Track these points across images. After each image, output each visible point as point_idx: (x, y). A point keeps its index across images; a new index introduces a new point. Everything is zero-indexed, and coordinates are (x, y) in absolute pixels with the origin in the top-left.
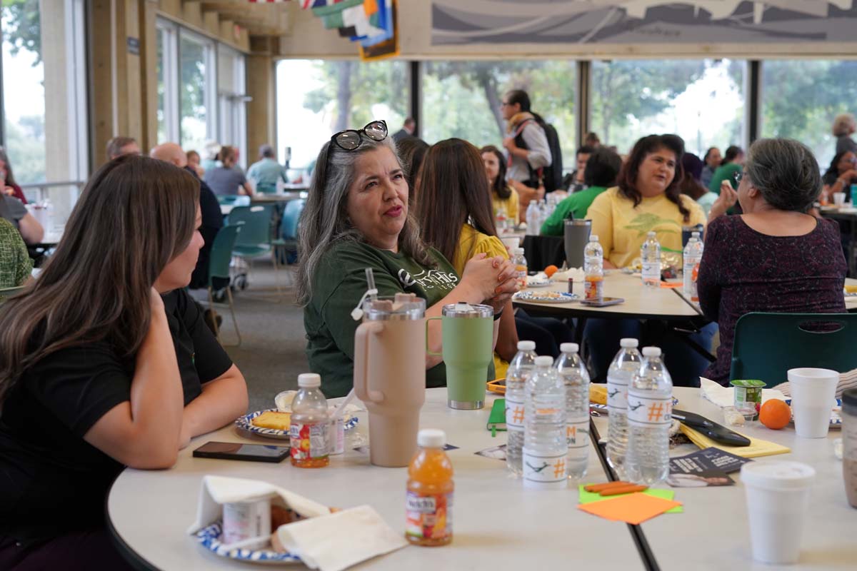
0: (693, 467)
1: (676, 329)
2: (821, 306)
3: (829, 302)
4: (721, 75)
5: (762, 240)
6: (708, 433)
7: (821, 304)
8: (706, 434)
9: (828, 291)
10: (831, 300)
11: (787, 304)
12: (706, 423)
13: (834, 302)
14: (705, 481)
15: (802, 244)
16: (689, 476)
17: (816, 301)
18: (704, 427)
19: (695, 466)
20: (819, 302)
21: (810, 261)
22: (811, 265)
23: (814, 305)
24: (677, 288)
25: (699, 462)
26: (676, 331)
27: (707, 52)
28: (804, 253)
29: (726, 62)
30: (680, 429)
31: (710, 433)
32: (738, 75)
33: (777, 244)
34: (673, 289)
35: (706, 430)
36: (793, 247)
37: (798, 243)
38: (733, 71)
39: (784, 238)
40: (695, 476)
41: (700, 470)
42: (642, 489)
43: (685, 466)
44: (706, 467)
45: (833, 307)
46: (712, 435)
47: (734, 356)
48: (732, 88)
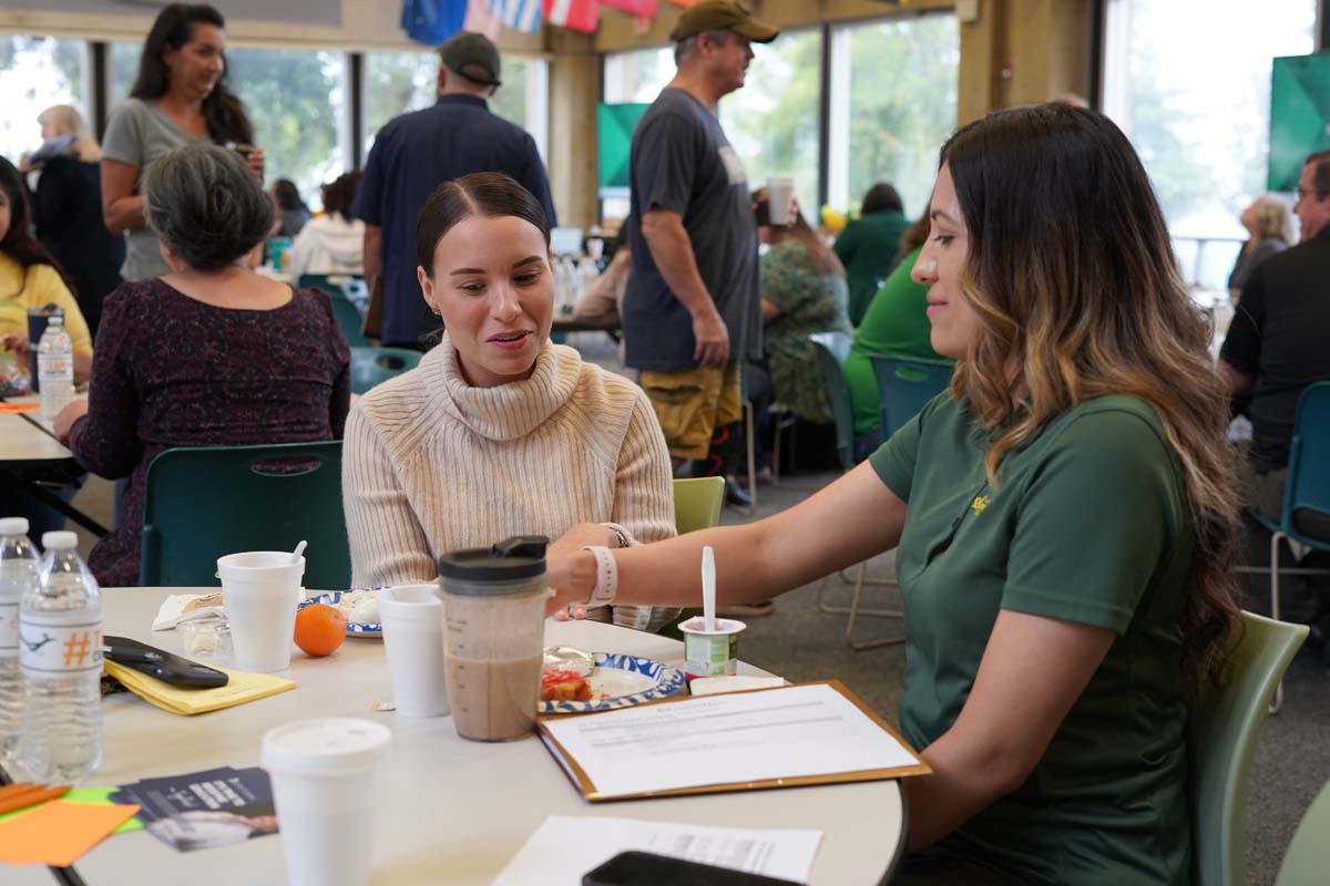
0: (225, 796)
1: (38, 482)
2: (285, 429)
3: (298, 422)
4: (41, 64)
5: (204, 311)
6: (155, 671)
7: (286, 424)
8: (153, 674)
9: (300, 403)
10: (302, 419)
11: (231, 421)
12: (150, 656)
13: (307, 423)
14: (247, 825)
15: (267, 324)
16: (217, 815)
17: (277, 418)
18: (150, 662)
19: (231, 794)
20: (283, 421)
21: (280, 350)
22: (281, 357)
23: (274, 426)
24: (28, 413)
25: (241, 787)
26: (38, 486)
27: (20, 25)
28: (271, 338)
29: (50, 43)
30: (105, 671)
31: (159, 671)
32: (70, 65)
33: (227, 320)
34: (22, 415)
35: (152, 667)
36: (252, 326)
37: (260, 322)
38: (63, 57)
39: (238, 312)
40: (228, 815)
41: (240, 802)
42: (61, 793)
43: (212, 796)
44: (251, 797)
45: (303, 432)
46: (163, 674)
47: (148, 523)
48: (61, 86)
